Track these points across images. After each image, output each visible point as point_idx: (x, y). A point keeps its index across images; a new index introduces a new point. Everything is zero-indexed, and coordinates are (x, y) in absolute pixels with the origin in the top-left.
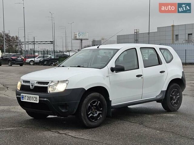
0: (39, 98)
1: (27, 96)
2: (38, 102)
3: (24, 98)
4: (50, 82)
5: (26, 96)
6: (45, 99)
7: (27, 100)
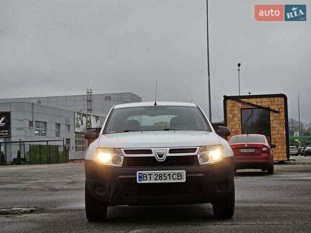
0: (187, 173)
1: (154, 174)
2: (184, 180)
3: (145, 178)
4: (198, 148)
5: (150, 175)
6: (201, 175)
7: (155, 179)
